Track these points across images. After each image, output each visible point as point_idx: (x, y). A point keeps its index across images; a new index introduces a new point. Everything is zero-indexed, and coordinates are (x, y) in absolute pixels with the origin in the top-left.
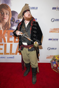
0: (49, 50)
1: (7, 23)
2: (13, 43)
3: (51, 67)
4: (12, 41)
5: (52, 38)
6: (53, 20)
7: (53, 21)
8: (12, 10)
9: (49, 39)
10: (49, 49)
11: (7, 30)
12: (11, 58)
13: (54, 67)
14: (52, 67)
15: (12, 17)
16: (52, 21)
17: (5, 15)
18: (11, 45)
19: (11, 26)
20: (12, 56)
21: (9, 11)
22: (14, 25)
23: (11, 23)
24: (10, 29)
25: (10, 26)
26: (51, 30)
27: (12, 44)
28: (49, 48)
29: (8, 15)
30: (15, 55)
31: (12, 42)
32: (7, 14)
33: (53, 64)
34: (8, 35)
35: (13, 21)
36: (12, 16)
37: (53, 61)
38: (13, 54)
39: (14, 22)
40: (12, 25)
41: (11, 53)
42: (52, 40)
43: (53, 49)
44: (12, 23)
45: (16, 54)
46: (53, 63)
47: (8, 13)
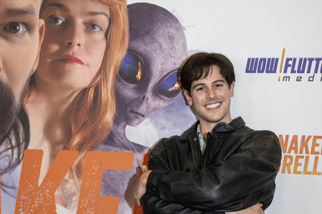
1: (85, 91)
11: (80, 147)
15: (129, 50)
17: (80, 37)
19: (117, 121)
22: (143, 109)
23: (117, 95)
24: (111, 140)
25: (109, 117)
29: (99, 36)
32: (91, 26)
34: (84, 192)
39: (142, 86)
40: (127, 112)
44: (129, 92)
47: (103, 20)
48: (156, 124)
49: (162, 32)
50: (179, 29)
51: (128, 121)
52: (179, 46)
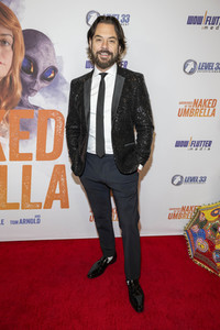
0: (179, 184)
1: (5, 79)
2: (34, 163)
3: (187, 252)
4: (31, 154)
5: (188, 139)
6: (192, 67)
7: (191, 72)
8: (24, 27)
9: (179, 144)
10: (179, 181)
11: (6, 108)
12: (29, 221)
13: (197, 251)
14: (191, 254)
16: (188, 70)
18: (27, 171)
19: (23, 94)
20: (30, 214)
21: (13, 30)
22: (36, 88)
23: (22, 81)
24: (21, 104)
26: (182, 106)
27: (30, 167)
28: (178, 179)
30: (42, 212)
31: (28, 157)
32: (3, 42)
33: (194, 241)
34: (11, 130)
35: (30, 73)
36: (26, 49)
37: (196, 227)
38: (37, 206)
40: (28, 89)
41: (26, 202)
42: (189, 147)
43: (193, 180)
45: (48, 205)
46: (195, 235)
47: (10, 39)
48: (43, 95)
49: (42, 46)
50: (51, 44)
51: (29, 94)
52: (51, 54)
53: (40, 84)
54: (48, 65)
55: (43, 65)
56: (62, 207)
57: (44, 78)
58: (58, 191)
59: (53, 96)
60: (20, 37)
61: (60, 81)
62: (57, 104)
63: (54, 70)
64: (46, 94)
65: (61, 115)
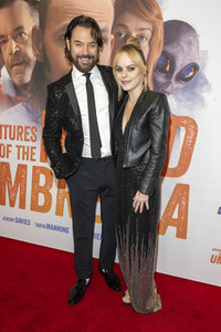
8: (166, 18)
21: (153, 23)
32: (141, 38)
52: (194, 48)
53: (175, 84)
54: (187, 62)
55: (181, 62)
56: (177, 236)
57: (181, 78)
58: (175, 216)
59: (188, 99)
60: (161, 30)
61: (201, 81)
62: (191, 109)
63: (195, 67)
64: (180, 97)
65: (194, 123)
